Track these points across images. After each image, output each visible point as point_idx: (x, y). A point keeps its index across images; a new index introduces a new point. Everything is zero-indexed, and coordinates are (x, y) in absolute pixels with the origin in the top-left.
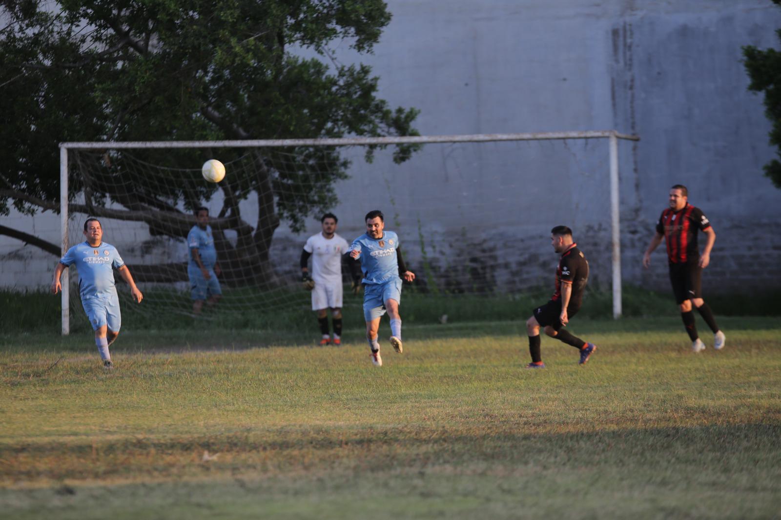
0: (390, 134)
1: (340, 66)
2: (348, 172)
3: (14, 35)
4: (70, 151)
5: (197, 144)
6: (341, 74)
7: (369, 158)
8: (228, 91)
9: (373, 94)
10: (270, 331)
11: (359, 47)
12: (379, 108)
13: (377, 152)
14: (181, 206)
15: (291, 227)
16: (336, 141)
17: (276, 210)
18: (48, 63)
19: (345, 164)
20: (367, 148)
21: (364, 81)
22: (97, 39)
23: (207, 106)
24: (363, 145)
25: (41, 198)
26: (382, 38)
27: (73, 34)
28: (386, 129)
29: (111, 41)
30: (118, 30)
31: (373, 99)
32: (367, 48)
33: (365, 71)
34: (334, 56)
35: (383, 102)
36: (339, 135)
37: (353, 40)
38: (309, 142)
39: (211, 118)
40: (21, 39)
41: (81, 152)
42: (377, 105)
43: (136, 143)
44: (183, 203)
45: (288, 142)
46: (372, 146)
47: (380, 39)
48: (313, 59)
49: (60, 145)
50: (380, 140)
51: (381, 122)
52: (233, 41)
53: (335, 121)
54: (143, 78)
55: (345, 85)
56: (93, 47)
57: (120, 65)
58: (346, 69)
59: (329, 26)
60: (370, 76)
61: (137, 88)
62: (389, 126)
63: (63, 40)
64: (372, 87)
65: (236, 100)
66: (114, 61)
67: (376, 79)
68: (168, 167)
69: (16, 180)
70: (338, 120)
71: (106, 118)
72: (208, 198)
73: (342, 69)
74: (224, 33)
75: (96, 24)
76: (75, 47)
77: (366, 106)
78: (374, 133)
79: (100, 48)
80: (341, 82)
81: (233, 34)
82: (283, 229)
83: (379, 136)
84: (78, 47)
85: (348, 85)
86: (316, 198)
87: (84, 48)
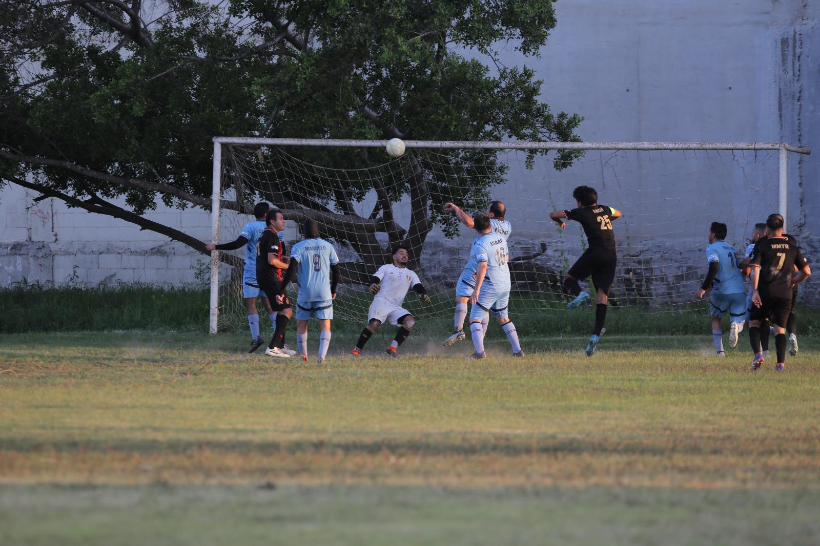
0: (551, 139)
1: (502, 68)
2: (504, 176)
3: (171, 25)
4: (224, 146)
5: (353, 143)
6: (503, 76)
7: (529, 163)
8: (387, 89)
9: (535, 98)
10: (422, 337)
11: (525, 49)
12: (541, 112)
13: (537, 157)
14: (331, 205)
15: (444, 231)
16: (496, 145)
17: (429, 212)
18: (202, 55)
19: (502, 169)
20: (528, 153)
21: (526, 85)
22: (257, 31)
23: (364, 106)
24: (523, 149)
25: (188, 192)
26: (549, 40)
27: (230, 26)
28: (547, 135)
29: (267, 34)
30: (276, 24)
31: (535, 103)
32: (533, 50)
33: (528, 74)
34: (497, 57)
35: (545, 106)
36: (498, 139)
37: (518, 42)
38: (469, 144)
39: (368, 117)
40: (178, 29)
41: (236, 147)
42: (539, 109)
43: (292, 139)
44: (334, 203)
45: (447, 144)
46: (533, 151)
47: (546, 42)
48: (473, 60)
49: (214, 139)
50: (542, 145)
51: (543, 127)
52: (400, 40)
53: (496, 125)
54: (305, 73)
55: (507, 87)
56: (251, 40)
57: (275, 60)
58: (508, 71)
59: (496, 27)
60: (533, 80)
61: (298, 84)
62: (551, 131)
63: (219, 32)
64: (535, 91)
65: (394, 99)
66: (270, 55)
67: (539, 83)
68: (322, 166)
69: (165, 174)
70: (499, 123)
71: (259, 113)
72: (359, 199)
73: (504, 71)
74: (390, 31)
75: (255, 17)
76: (231, 40)
77: (528, 110)
78: (534, 138)
79: (259, 41)
80: (503, 85)
81: (399, 32)
82: (435, 233)
83: (540, 140)
84: (234, 40)
85: (510, 88)
86: (471, 202)
87: (240, 41)
